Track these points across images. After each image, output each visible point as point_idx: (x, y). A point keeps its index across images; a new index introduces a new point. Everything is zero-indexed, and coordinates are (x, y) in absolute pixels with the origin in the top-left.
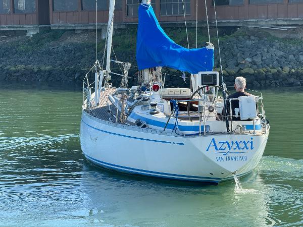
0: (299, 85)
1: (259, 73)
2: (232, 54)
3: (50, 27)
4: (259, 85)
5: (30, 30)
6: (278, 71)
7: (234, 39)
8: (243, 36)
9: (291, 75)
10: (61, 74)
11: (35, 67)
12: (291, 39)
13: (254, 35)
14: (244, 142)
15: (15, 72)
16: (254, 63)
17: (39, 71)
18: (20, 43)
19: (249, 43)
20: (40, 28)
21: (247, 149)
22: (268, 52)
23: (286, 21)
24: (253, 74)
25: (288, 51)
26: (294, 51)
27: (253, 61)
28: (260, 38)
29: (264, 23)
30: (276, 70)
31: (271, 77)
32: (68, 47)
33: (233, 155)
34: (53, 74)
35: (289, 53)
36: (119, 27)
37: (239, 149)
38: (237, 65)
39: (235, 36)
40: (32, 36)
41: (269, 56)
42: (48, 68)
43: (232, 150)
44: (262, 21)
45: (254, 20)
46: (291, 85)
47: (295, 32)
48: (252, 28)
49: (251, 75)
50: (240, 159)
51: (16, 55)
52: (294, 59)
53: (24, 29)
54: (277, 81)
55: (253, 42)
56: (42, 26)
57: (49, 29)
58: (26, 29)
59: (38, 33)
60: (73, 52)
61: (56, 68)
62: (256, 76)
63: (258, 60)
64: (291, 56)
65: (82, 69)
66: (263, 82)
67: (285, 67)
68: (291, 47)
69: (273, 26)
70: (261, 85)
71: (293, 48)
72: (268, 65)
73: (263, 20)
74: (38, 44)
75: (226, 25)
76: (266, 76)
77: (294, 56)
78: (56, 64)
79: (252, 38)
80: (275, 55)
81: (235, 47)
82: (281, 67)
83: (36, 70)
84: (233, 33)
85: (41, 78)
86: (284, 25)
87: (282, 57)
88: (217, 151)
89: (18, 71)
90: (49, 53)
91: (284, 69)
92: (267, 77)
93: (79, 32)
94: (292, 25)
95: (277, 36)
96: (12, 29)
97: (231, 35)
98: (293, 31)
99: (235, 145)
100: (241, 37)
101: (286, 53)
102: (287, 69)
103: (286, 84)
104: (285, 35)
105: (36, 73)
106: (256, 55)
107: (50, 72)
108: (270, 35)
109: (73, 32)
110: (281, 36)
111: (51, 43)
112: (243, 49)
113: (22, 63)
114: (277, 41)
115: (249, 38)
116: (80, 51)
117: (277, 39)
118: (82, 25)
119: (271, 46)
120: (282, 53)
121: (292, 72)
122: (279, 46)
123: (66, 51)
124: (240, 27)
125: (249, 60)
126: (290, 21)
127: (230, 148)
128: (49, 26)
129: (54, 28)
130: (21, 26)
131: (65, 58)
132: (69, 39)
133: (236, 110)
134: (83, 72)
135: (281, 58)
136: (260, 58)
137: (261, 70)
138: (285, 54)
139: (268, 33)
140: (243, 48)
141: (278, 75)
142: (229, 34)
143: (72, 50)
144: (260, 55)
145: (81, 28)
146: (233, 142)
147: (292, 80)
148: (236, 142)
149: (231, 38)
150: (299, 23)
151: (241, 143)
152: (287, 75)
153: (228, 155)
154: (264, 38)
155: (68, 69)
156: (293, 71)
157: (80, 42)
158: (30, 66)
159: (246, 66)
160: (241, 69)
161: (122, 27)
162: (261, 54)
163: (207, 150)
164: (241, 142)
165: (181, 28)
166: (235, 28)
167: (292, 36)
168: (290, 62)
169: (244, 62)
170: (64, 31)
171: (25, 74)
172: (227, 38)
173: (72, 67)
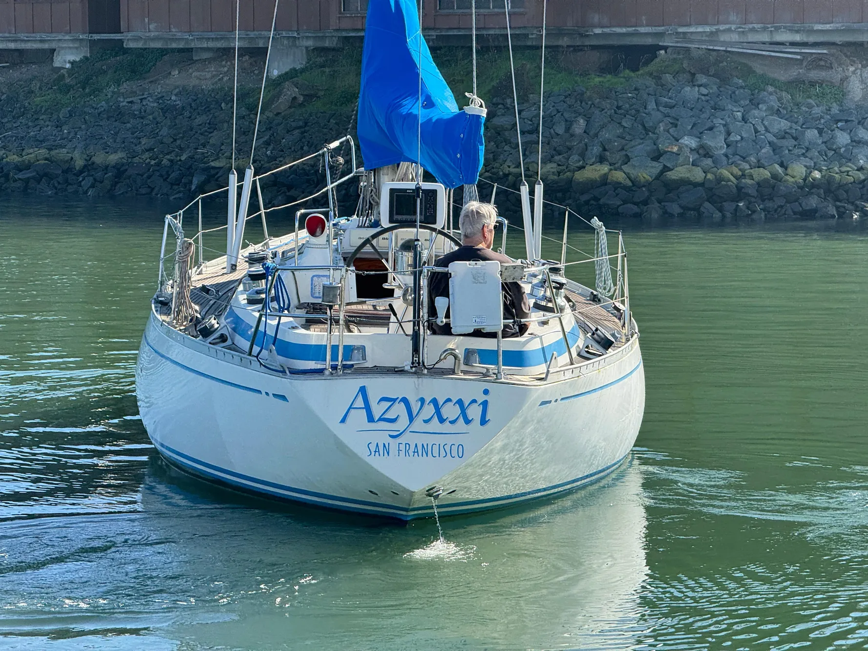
0: (833, 217)
1: (719, 179)
2: (644, 126)
3: (121, 41)
4: (717, 215)
5: (63, 48)
6: (775, 176)
7: (650, 82)
8: (676, 74)
9: (809, 187)
10: (149, 177)
11: (76, 155)
12: (812, 84)
13: (705, 72)
14: (460, 402)
15: (19, 168)
16: (704, 152)
17: (89, 166)
18: (35, 85)
19: (690, 93)
20: (93, 43)
21: (468, 421)
22: (744, 119)
23: (797, 31)
24: (702, 185)
25: (801, 120)
26: (822, 117)
27: (702, 147)
28: (723, 79)
29: (735, 37)
30: (766, 174)
31: (753, 192)
32: (173, 98)
33: (421, 440)
34: (129, 177)
35: (806, 126)
36: (319, 44)
37: (442, 420)
38: (657, 156)
39: (651, 74)
40: (68, 66)
41: (747, 132)
42: (113, 158)
43: (418, 425)
44: (729, 30)
45: (708, 29)
46: (809, 215)
47: (822, 63)
48: (700, 52)
49: (696, 185)
50: (443, 453)
51: (23, 120)
52: (820, 141)
53: (46, 46)
54: (769, 204)
55: (704, 91)
56: (96, 37)
57: (118, 48)
58: (53, 45)
59: (86, 58)
60: (187, 114)
61: (136, 160)
62: (711, 189)
63: (717, 143)
64: (811, 134)
65: (212, 164)
66: (729, 206)
67: (794, 166)
68: (810, 107)
69: (762, 47)
70: (724, 216)
71: (817, 111)
72: (744, 158)
73: (733, 27)
74: (87, 90)
75: (628, 41)
76: (739, 188)
77: (820, 132)
78: (139, 149)
79: (702, 79)
80: (767, 130)
81: (651, 106)
82: (782, 165)
83: (79, 163)
84: (646, 63)
85: (93, 186)
86: (793, 44)
87: (783, 135)
88: (372, 426)
89: (28, 166)
90: (118, 115)
91: (789, 171)
92: (740, 193)
93: (205, 55)
94: (815, 45)
95: (772, 75)
96: (12, 46)
97: (641, 72)
98: (817, 62)
99: (429, 410)
100: (668, 77)
101: (796, 123)
102: (798, 170)
103: (795, 213)
104: (794, 73)
105: (81, 172)
106: (711, 129)
107: (119, 171)
108: (750, 71)
109: (185, 57)
110: (782, 76)
111: (125, 87)
112: (672, 112)
113: (39, 142)
114: (771, 89)
115: (692, 82)
116: (208, 110)
117: (773, 82)
118: (212, 35)
119: (755, 103)
120: (784, 124)
121: (814, 179)
122: (776, 105)
123: (165, 110)
124: (665, 48)
125: (690, 142)
126: (812, 31)
127: (411, 418)
128: (117, 36)
129: (132, 45)
130: (38, 36)
131: (165, 131)
132: (177, 77)
133: (441, 303)
134: (213, 172)
135: (784, 138)
136: (722, 138)
137: (726, 173)
138: (794, 126)
139: (745, 65)
140: (672, 107)
141: (773, 188)
142: (635, 69)
143: (183, 108)
144: (722, 128)
145: (211, 44)
146: (422, 400)
147: (813, 202)
148: (434, 401)
149: (641, 79)
150: (838, 39)
151: (450, 404)
152: (799, 187)
153: (402, 440)
154: (736, 80)
155: (171, 161)
156: (817, 174)
157: (207, 85)
158: (62, 154)
159: (681, 159)
160: (666, 169)
161: (327, 44)
162: (724, 125)
163: (343, 421)
164: (449, 400)
165: (496, 47)
166: (653, 50)
167: (814, 75)
168: (808, 149)
169: (675, 149)
170: (163, 52)
171: (46, 175)
172: (628, 79)
173: (183, 158)
